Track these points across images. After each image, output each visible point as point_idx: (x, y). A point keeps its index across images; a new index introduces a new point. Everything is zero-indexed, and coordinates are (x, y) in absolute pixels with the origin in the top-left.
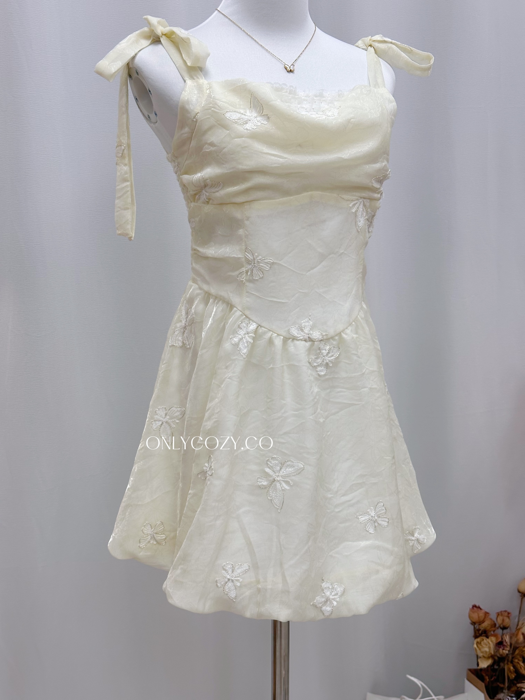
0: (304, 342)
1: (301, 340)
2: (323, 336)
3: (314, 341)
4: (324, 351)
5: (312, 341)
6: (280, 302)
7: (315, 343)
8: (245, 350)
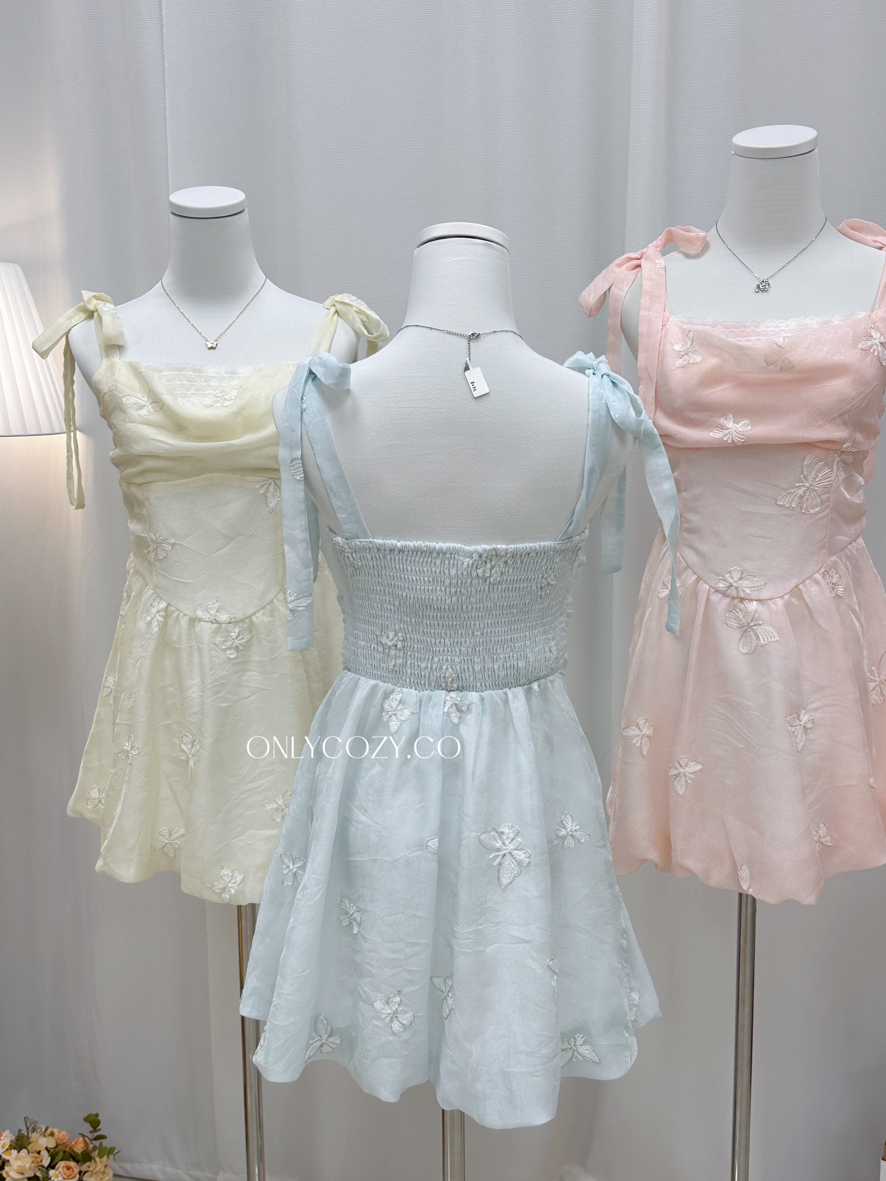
0: (210, 624)
1: (207, 621)
2: (231, 618)
3: (221, 624)
4: (232, 634)
5: (219, 623)
7: (223, 625)
8: (156, 629)
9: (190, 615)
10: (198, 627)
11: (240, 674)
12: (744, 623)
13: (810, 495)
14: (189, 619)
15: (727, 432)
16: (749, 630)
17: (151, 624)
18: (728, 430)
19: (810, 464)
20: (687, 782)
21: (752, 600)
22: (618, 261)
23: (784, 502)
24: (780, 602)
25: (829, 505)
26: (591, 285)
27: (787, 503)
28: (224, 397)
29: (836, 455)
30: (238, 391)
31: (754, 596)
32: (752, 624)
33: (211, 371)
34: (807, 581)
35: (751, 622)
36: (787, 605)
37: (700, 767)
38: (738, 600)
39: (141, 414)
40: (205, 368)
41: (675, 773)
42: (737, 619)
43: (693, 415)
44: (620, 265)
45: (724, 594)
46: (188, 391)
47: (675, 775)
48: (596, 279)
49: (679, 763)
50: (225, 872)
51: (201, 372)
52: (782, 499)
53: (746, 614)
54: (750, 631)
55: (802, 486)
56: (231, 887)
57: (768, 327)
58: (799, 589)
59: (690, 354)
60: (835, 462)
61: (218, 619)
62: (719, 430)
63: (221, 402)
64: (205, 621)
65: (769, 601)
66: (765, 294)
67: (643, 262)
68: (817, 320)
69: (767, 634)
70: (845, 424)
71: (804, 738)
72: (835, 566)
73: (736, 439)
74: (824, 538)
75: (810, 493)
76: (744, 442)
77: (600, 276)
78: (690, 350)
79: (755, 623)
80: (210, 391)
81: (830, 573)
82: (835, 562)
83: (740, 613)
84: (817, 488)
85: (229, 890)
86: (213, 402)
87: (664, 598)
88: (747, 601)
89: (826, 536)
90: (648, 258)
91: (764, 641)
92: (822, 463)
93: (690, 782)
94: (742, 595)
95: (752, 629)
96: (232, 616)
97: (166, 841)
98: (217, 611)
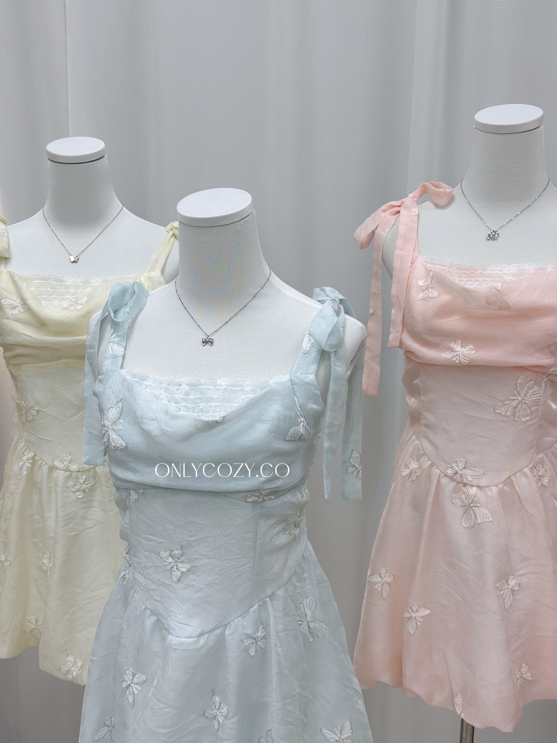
0: (64, 472)
1: (62, 470)
4: (80, 480)
5: (71, 471)
6: (47, 440)
7: (73, 473)
8: (25, 473)
9: (50, 464)
10: (55, 474)
11: (85, 510)
12: (466, 503)
13: (522, 407)
14: (49, 467)
15: (455, 354)
16: (469, 509)
17: (22, 468)
18: (457, 353)
19: (522, 383)
20: (417, 624)
21: (473, 486)
22: (384, 207)
23: (501, 411)
24: (494, 489)
25: (538, 415)
26: (363, 225)
27: (503, 412)
28: (78, 302)
29: (544, 376)
30: (88, 297)
31: (475, 482)
32: (472, 505)
33: (70, 281)
34: (518, 474)
35: (471, 503)
36: (501, 493)
37: (428, 612)
38: (462, 484)
39: (14, 313)
40: (66, 279)
41: (407, 616)
42: (461, 499)
43: (430, 339)
44: (385, 211)
45: (452, 479)
46: (52, 296)
47: (408, 618)
48: (367, 219)
49: (411, 608)
50: (71, 658)
51: (62, 281)
52: (499, 408)
53: (468, 496)
54: (471, 510)
55: (516, 399)
56: (74, 670)
57: (493, 271)
58: (511, 479)
59: (430, 289)
60: (543, 382)
61: (70, 469)
62: (449, 352)
63: (75, 305)
64: (61, 470)
65: (486, 488)
66: (495, 242)
67: (402, 210)
68: (534, 266)
69: (483, 515)
70: (552, 353)
71: (511, 599)
72: (542, 462)
73: (463, 360)
74: (533, 441)
75: (522, 405)
76: (468, 363)
77: (370, 218)
78: (430, 286)
79: (474, 505)
80: (68, 297)
81: (538, 468)
82: (543, 458)
83: (463, 495)
84: (528, 402)
85: (72, 672)
86: (69, 305)
87: (406, 476)
88: (469, 486)
89: (535, 438)
90: (406, 207)
91: (481, 520)
92: (532, 382)
93: (419, 624)
94: (465, 481)
95: (472, 509)
96: (81, 467)
97: (34, 627)
98: (69, 463)
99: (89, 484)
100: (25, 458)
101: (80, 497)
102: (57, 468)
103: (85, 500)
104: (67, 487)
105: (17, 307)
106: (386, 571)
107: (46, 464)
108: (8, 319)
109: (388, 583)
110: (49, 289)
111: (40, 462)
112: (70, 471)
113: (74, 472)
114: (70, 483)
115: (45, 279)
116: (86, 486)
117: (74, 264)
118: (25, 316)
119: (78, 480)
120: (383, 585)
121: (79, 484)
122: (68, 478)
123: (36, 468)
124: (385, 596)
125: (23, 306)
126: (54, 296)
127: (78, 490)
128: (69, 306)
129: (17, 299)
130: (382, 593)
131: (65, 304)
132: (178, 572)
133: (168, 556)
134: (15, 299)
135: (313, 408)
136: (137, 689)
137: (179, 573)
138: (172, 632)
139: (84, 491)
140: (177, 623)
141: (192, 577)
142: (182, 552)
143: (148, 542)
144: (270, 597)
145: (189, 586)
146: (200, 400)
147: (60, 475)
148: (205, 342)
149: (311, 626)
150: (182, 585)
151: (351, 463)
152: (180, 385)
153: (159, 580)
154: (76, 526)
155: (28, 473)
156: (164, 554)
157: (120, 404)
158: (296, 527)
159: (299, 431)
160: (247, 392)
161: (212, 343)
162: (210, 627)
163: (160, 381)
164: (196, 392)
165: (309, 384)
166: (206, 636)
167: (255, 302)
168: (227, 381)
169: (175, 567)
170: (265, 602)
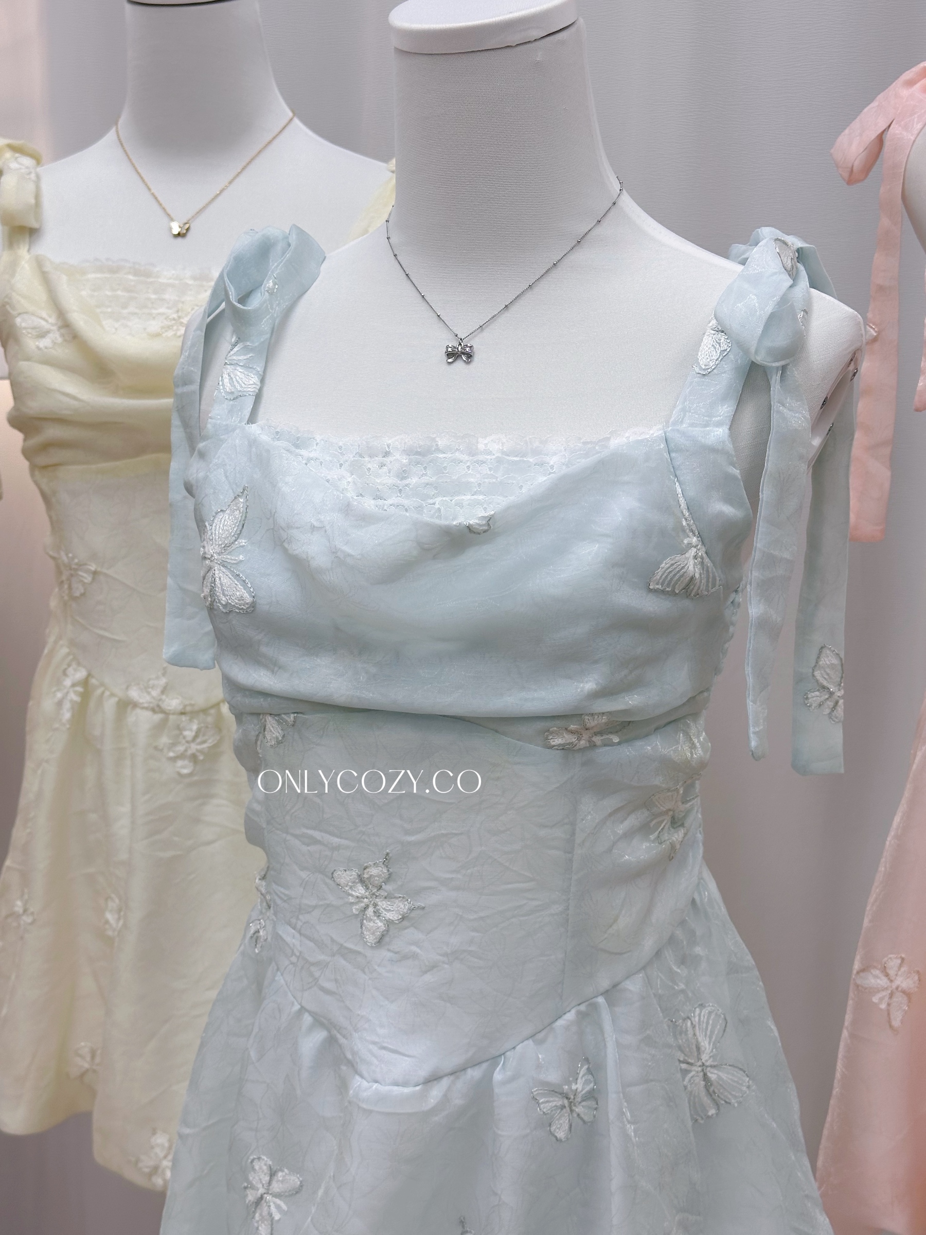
0: (151, 713)
1: (146, 708)
2: (185, 706)
3: (169, 714)
4: (186, 733)
5: (165, 712)
6: (115, 640)
7: (171, 716)
8: (68, 716)
9: (120, 694)
10: (131, 718)
11: (197, 802)
14: (118, 702)
17: (62, 705)
26: (856, 124)
33: (168, 274)
39: (41, 346)
40: (157, 269)
46: (125, 307)
48: (866, 110)
50: (161, 1139)
51: (148, 275)
56: (168, 1167)
61: (164, 706)
63: (175, 328)
64: (143, 708)
80: (161, 310)
85: (163, 1171)
86: (162, 328)
96: (187, 702)
97: (86, 1065)
98: (163, 692)
99: (204, 742)
100: (68, 682)
101: (185, 771)
102: (135, 705)
103: (196, 778)
104: (156, 748)
105: (48, 332)
106: (899, 961)
107: (112, 695)
108: (28, 359)
109: (904, 992)
110: (119, 293)
111: (99, 691)
112: (163, 711)
113: (173, 714)
114: (164, 740)
115: (113, 271)
116: (199, 747)
117: (180, 240)
118: (65, 353)
119: (181, 734)
120: (891, 995)
121: (184, 741)
122: (160, 728)
123: (92, 704)
124: (896, 1023)
125: (63, 331)
126: (131, 309)
127: (181, 756)
128: (163, 330)
129: (50, 317)
130: (889, 1014)
131: (154, 326)
132: (378, 921)
133: (354, 882)
134: (44, 315)
135: (721, 514)
136: (278, 1207)
137: (380, 924)
138: (363, 1068)
139: (194, 758)
140: (375, 1049)
141: (411, 934)
142: (388, 871)
143: (308, 845)
144: (606, 993)
145: (405, 957)
146: (436, 488)
147: (142, 720)
148: (453, 355)
149: (713, 1076)
150: (389, 955)
151: (817, 681)
152: (387, 454)
153: (333, 940)
154: (176, 839)
155: (73, 716)
156: (346, 877)
157: (242, 500)
158: (675, 826)
159: (683, 567)
160: (552, 467)
161: (469, 356)
162: (456, 1060)
163: (340, 448)
164: (425, 468)
165: (713, 450)
166: (445, 1082)
167: (579, 256)
168: (504, 440)
169: (371, 910)
170: (594, 1007)
